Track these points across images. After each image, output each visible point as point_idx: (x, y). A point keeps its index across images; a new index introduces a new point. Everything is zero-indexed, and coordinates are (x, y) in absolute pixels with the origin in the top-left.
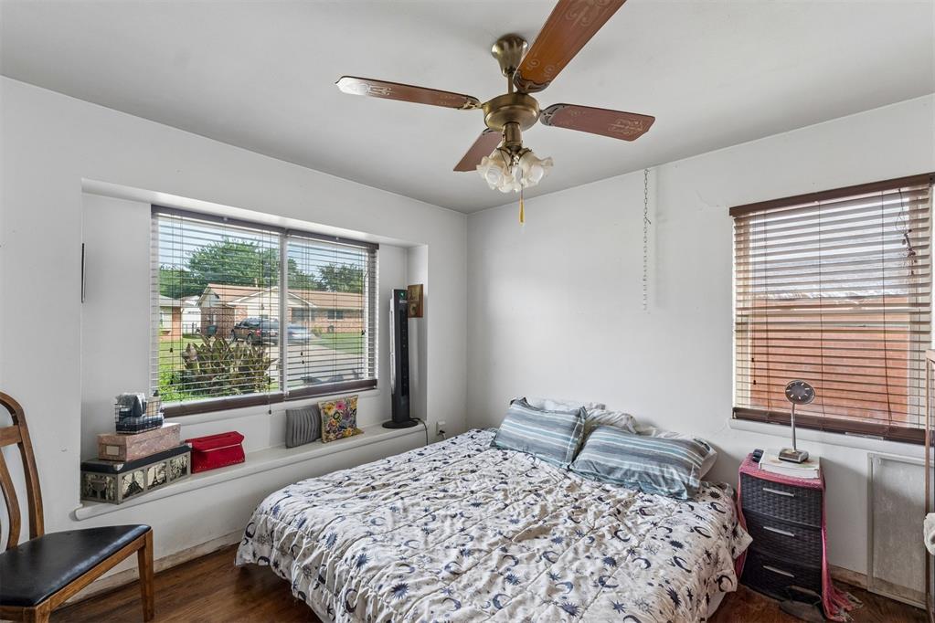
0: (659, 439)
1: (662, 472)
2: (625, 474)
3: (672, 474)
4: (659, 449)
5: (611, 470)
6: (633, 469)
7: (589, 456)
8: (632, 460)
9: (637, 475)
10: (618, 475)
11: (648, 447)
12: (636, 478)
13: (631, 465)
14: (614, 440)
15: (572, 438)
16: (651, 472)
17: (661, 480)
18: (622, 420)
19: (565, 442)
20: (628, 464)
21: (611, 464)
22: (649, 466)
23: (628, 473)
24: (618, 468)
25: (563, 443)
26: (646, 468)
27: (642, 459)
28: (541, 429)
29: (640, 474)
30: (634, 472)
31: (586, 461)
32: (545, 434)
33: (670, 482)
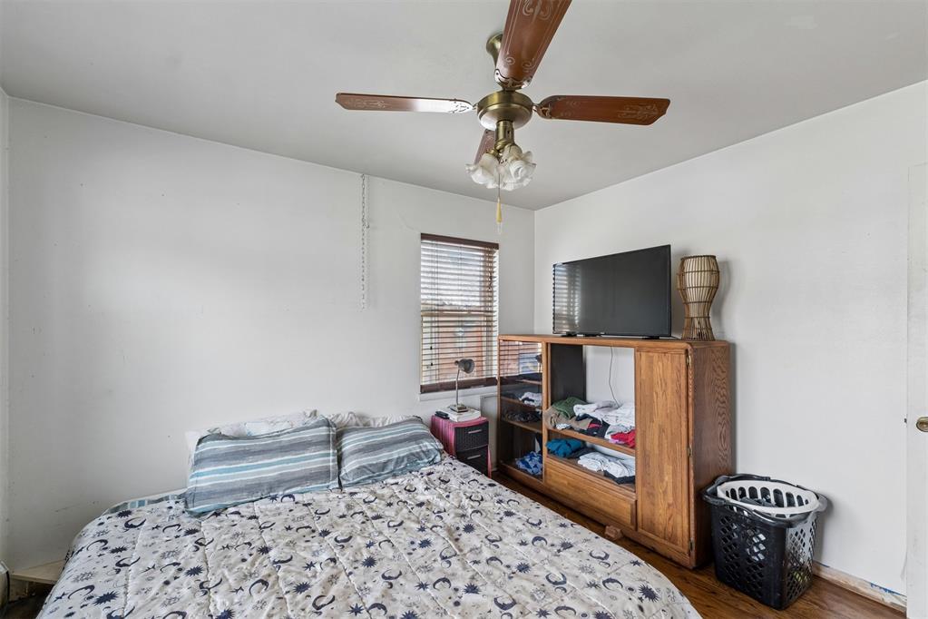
0: (387, 427)
1: (420, 447)
2: (397, 463)
3: (426, 446)
4: (407, 431)
5: (385, 465)
6: (402, 455)
7: (359, 462)
8: (397, 449)
9: (406, 459)
10: (391, 467)
11: (400, 432)
12: (406, 461)
13: (399, 453)
14: (373, 437)
15: (331, 451)
16: (414, 451)
17: (422, 454)
18: (351, 418)
19: (326, 458)
20: (397, 453)
21: (382, 460)
22: (411, 447)
23: (400, 460)
24: (389, 461)
25: (324, 461)
26: (410, 450)
27: (403, 444)
28: (286, 458)
29: (407, 456)
30: (403, 457)
31: (358, 469)
32: (296, 460)
33: (427, 453)
